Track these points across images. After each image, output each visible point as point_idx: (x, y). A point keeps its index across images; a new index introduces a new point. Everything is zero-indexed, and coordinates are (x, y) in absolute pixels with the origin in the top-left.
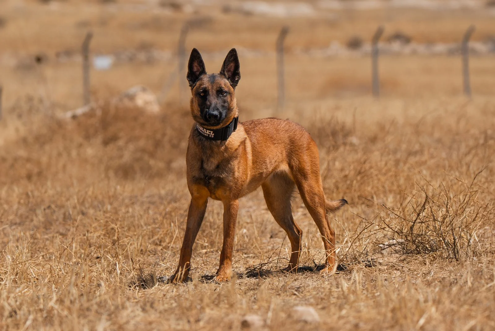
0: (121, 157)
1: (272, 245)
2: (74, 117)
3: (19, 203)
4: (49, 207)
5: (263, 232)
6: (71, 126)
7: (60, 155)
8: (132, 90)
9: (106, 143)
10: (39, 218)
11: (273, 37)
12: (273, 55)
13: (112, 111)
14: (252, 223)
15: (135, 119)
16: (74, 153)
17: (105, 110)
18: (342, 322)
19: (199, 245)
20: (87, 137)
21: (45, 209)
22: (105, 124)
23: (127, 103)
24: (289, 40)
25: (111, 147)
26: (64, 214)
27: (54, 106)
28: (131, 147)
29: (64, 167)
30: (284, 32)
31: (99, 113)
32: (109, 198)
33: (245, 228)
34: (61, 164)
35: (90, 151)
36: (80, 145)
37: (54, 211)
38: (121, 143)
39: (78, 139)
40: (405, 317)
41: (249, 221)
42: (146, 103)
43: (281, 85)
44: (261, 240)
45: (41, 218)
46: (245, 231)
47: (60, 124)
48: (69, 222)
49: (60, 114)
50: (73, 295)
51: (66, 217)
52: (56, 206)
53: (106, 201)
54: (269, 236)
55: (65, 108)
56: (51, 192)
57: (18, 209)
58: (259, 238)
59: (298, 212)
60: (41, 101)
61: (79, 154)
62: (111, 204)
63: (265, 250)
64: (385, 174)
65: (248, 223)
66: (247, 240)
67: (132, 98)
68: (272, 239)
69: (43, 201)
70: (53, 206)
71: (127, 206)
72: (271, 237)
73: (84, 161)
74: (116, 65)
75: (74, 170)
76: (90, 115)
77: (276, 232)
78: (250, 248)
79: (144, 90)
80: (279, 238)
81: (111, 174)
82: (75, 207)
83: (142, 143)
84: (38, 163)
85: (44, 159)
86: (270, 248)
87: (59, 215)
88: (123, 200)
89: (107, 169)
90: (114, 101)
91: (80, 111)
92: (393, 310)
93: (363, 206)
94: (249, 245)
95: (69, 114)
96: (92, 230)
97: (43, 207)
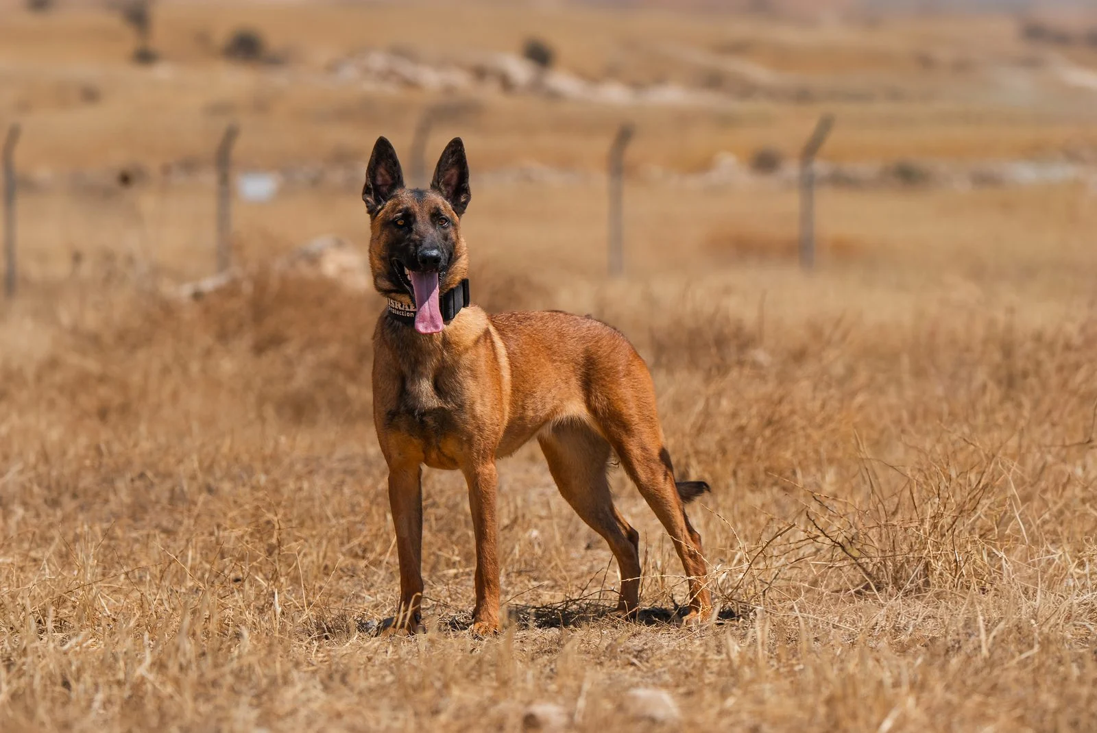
0: (289, 378)
1: (589, 564)
2: (197, 296)
3: (81, 464)
4: (142, 476)
5: (571, 537)
6: (190, 313)
7: (166, 371)
8: (315, 245)
9: (259, 349)
10: (122, 495)
11: (602, 145)
12: (601, 181)
13: (274, 284)
14: (550, 517)
15: (320, 302)
16: (195, 367)
17: (260, 285)
18: (725, 721)
19: (443, 561)
20: (223, 336)
21: (132, 480)
22: (259, 310)
23: (305, 270)
24: (634, 150)
25: (270, 356)
26: (172, 491)
27: (157, 271)
28: (310, 358)
29: (175, 396)
30: (625, 135)
31: (247, 288)
32: (264, 460)
33: (536, 527)
34: (168, 389)
35: (227, 366)
36: (208, 353)
37: (152, 484)
38: (290, 349)
39: (205, 339)
40: (854, 717)
41: (544, 513)
42: (344, 270)
43: (617, 241)
44: (567, 552)
45: (125, 497)
46: (535, 533)
47: (168, 309)
48: (182, 506)
49: (168, 289)
50: (185, 654)
51: (176, 497)
52: (157, 475)
53: (257, 465)
54: (584, 545)
55: (179, 277)
56: (146, 445)
58: (563, 549)
60: (130, 260)
61: (204, 371)
62: (267, 472)
63: (575, 574)
64: (821, 426)
65: (541, 518)
66: (538, 551)
67: (314, 259)
68: (589, 552)
69: (129, 463)
70: (150, 474)
71: (299, 478)
72: (588, 547)
73: (214, 384)
74: (284, 192)
75: (194, 402)
76: (230, 291)
78: (544, 568)
79: (340, 244)
80: (604, 549)
81: (269, 411)
82: (193, 478)
83: (333, 351)
84: (124, 387)
85: (136, 379)
86: (585, 568)
87: (161, 491)
88: (292, 465)
89: (262, 400)
90: (279, 266)
91: (209, 284)
92: (830, 701)
93: (775, 489)
94: (544, 562)
95: (186, 291)
96: (228, 523)
97: (129, 476)
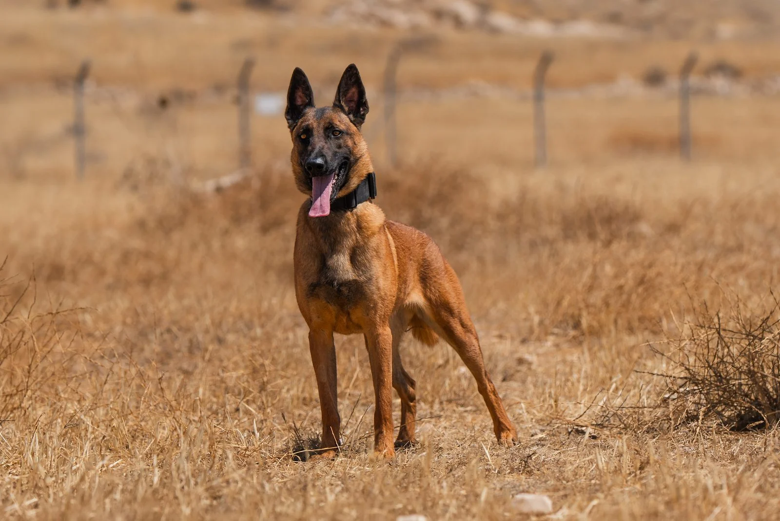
2: (219, 190)
3: (124, 323)
4: (169, 331)
6: (213, 203)
7: (194, 246)
9: (265, 229)
10: (153, 347)
13: (276, 181)
16: (216, 244)
17: (266, 181)
20: (237, 220)
21: (162, 334)
25: (273, 235)
26: (191, 341)
27: (188, 171)
29: (201, 266)
30: (546, 60)
31: (256, 184)
32: (260, 317)
34: (196, 262)
35: (240, 242)
36: (226, 232)
37: (176, 337)
39: (224, 222)
45: (156, 346)
46: (463, 370)
47: (197, 200)
48: (198, 354)
49: (197, 185)
51: (193, 348)
52: (180, 329)
53: (256, 321)
55: (204, 175)
56: (174, 306)
57: (122, 332)
59: (546, 341)
60: (167, 163)
61: (223, 247)
62: (262, 326)
66: (464, 384)
68: (504, 384)
69: (160, 321)
70: (174, 329)
71: (285, 330)
72: (504, 380)
73: (231, 256)
75: (216, 271)
76: (243, 186)
77: (512, 372)
78: (469, 397)
80: (515, 381)
81: (272, 276)
82: (207, 331)
84: (162, 259)
85: (171, 254)
87: (182, 343)
88: (280, 321)
89: (266, 268)
91: (227, 181)
94: (468, 393)
95: (210, 186)
96: (231, 366)
97: (158, 331)
